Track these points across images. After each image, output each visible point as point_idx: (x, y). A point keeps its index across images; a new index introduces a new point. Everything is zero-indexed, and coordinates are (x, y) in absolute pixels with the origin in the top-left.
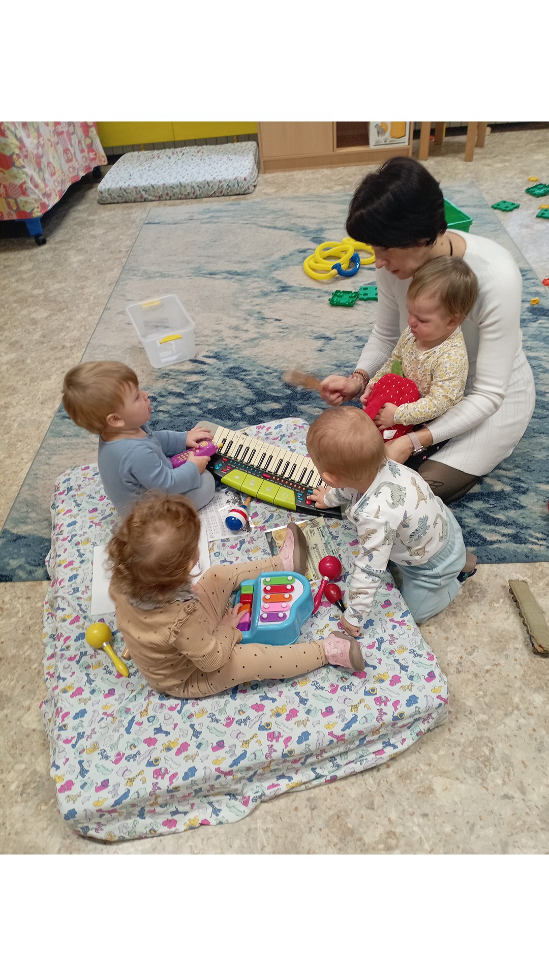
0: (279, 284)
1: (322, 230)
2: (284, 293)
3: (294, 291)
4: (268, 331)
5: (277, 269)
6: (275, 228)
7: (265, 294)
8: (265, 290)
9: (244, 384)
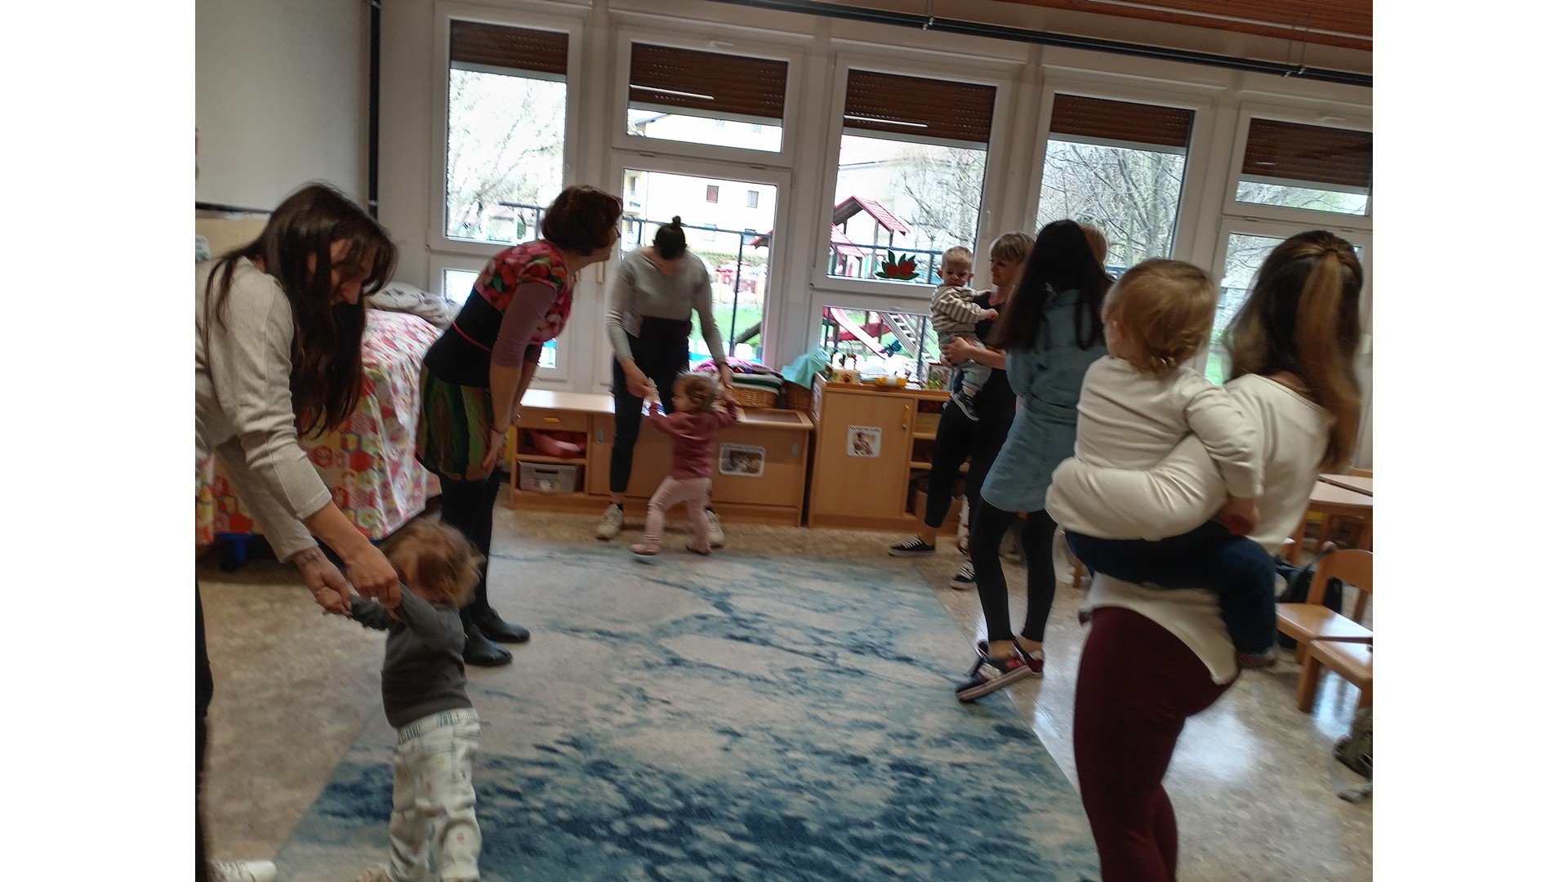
0: (669, 656)
1: (727, 595)
2: (676, 667)
3: (690, 667)
4: (652, 716)
5: (667, 635)
6: (666, 583)
7: (649, 666)
8: (649, 660)
9: (613, 787)
